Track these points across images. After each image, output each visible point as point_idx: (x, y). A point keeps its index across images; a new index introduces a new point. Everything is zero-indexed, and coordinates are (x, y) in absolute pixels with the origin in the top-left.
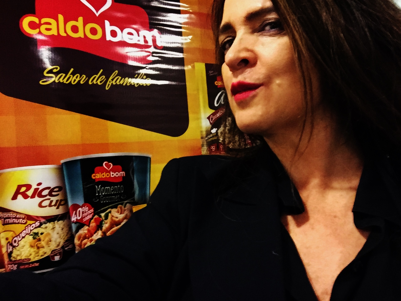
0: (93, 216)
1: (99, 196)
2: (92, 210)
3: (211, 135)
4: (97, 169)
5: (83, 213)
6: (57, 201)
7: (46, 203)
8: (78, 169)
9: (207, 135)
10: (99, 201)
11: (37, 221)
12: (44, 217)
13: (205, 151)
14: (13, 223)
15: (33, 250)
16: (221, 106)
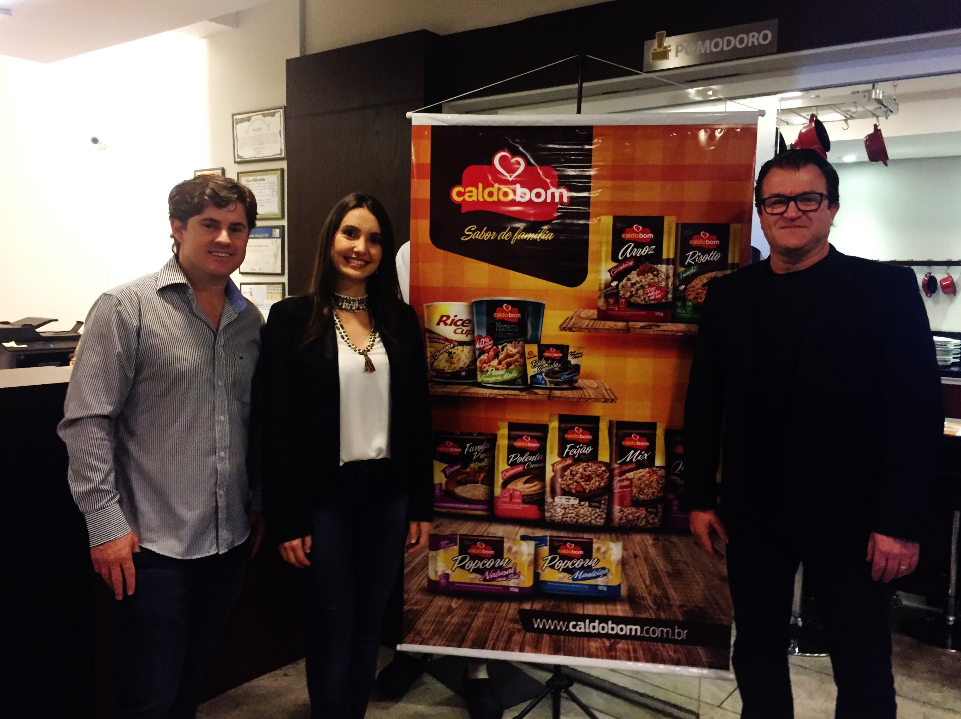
0: (492, 347)
1: (498, 331)
2: (492, 342)
3: (610, 288)
4: (498, 309)
5: (485, 343)
6: (467, 331)
7: (459, 331)
8: (484, 308)
9: (605, 288)
10: (498, 335)
11: (451, 343)
12: (456, 341)
13: (601, 303)
14: (436, 342)
15: (447, 364)
16: (626, 259)
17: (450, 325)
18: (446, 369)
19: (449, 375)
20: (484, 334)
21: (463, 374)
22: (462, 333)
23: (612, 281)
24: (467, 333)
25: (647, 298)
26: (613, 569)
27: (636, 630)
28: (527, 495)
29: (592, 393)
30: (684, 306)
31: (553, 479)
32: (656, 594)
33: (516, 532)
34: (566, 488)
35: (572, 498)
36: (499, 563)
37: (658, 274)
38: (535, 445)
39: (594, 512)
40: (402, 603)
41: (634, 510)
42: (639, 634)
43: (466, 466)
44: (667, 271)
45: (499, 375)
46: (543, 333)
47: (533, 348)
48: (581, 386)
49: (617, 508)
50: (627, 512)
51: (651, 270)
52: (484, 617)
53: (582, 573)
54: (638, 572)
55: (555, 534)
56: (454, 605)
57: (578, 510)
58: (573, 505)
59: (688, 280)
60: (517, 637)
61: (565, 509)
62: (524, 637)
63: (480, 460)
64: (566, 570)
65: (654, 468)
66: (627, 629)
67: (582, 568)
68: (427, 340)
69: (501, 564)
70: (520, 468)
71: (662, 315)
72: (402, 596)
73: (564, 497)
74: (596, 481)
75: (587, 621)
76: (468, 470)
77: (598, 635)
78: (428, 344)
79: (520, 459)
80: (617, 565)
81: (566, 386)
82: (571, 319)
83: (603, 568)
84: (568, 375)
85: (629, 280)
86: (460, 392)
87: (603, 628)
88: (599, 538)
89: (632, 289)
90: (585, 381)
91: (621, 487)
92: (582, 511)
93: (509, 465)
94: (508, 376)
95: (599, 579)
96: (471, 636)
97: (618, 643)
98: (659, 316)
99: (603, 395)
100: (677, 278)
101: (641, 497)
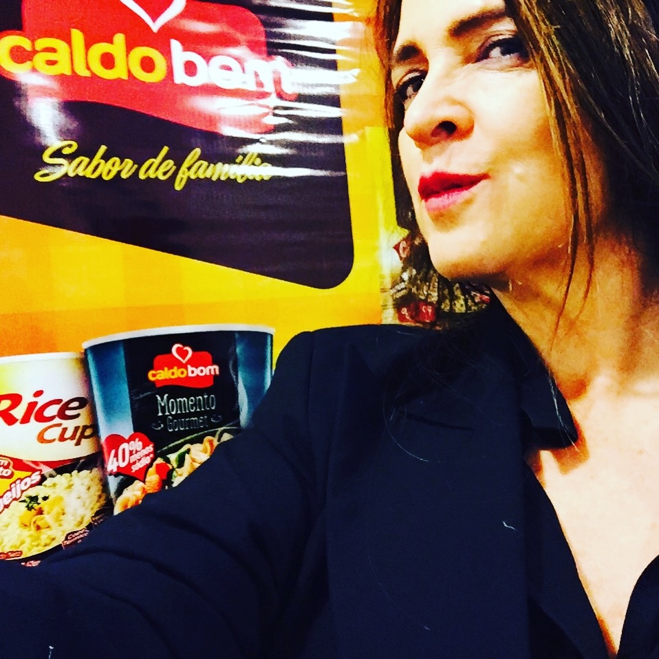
1: (164, 417)
2: (150, 448)
4: (159, 359)
5: (131, 453)
8: (120, 361)
9: (394, 284)
10: (165, 429)
11: (34, 471)
12: (47, 464)
15: (28, 533)
18: (24, 549)
20: (126, 431)
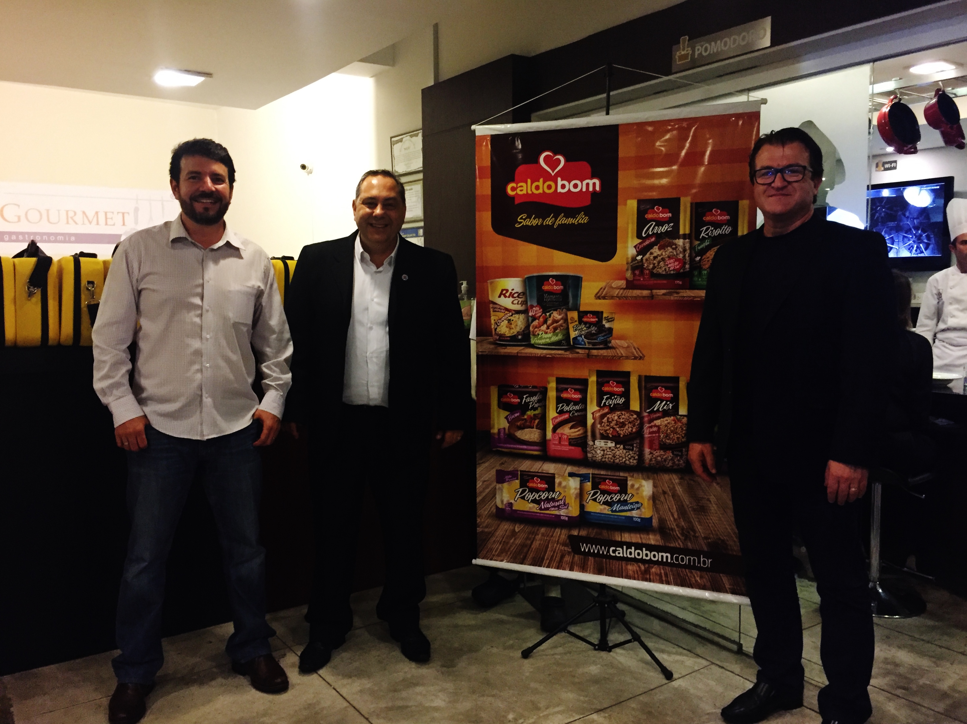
0: (542, 314)
1: (546, 301)
2: (541, 310)
3: (636, 262)
4: (545, 283)
5: (536, 311)
6: (522, 301)
7: (516, 302)
8: (535, 283)
9: (632, 262)
10: (546, 305)
11: (510, 312)
12: (514, 311)
13: (629, 274)
14: (498, 312)
15: (507, 329)
16: (648, 236)
17: (509, 297)
18: (506, 333)
19: (509, 339)
20: (535, 304)
21: (520, 337)
22: (518, 304)
23: (637, 255)
24: (522, 304)
25: (667, 269)
26: (646, 503)
27: (667, 557)
28: (573, 439)
29: (623, 352)
30: (700, 274)
31: (593, 425)
32: (683, 526)
33: (564, 469)
34: (604, 433)
35: (609, 442)
36: (552, 495)
37: (676, 247)
38: (578, 396)
39: (628, 454)
40: (475, 525)
41: (662, 452)
42: (669, 561)
43: (523, 413)
44: (684, 244)
45: (547, 338)
46: (581, 302)
47: (574, 315)
48: (614, 346)
49: (647, 451)
50: (656, 454)
51: (670, 245)
52: (541, 540)
53: (619, 505)
54: (667, 507)
55: (596, 472)
56: (517, 530)
57: (614, 452)
58: (610, 448)
59: (702, 252)
60: (567, 558)
61: (604, 451)
62: (573, 559)
63: (534, 409)
64: (606, 503)
65: (678, 417)
66: (659, 556)
67: (619, 501)
68: (491, 310)
69: (553, 496)
70: (566, 416)
71: (681, 283)
72: (476, 521)
73: (603, 441)
74: (629, 427)
75: (625, 547)
76: (526, 417)
77: (635, 560)
78: (492, 312)
79: (566, 408)
80: (649, 500)
81: (601, 346)
82: (604, 289)
83: (637, 503)
84: (603, 336)
85: (651, 254)
86: (517, 353)
87: (639, 554)
88: (633, 476)
89: (655, 262)
90: (617, 341)
91: (650, 433)
92: (618, 453)
93: (557, 412)
94: (555, 339)
95: (634, 512)
96: (531, 555)
97: (652, 567)
98: (678, 284)
99: (633, 353)
100: (693, 252)
101: (668, 441)
